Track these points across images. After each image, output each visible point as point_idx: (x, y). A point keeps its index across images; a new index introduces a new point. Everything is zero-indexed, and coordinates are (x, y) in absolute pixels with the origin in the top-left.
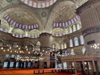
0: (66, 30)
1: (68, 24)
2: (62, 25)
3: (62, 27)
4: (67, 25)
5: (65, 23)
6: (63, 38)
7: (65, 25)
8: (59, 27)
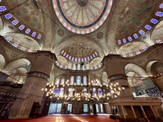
0: (70, 64)
1: (74, 60)
2: (68, 57)
3: (67, 59)
5: (72, 57)
6: (64, 72)
8: (65, 57)
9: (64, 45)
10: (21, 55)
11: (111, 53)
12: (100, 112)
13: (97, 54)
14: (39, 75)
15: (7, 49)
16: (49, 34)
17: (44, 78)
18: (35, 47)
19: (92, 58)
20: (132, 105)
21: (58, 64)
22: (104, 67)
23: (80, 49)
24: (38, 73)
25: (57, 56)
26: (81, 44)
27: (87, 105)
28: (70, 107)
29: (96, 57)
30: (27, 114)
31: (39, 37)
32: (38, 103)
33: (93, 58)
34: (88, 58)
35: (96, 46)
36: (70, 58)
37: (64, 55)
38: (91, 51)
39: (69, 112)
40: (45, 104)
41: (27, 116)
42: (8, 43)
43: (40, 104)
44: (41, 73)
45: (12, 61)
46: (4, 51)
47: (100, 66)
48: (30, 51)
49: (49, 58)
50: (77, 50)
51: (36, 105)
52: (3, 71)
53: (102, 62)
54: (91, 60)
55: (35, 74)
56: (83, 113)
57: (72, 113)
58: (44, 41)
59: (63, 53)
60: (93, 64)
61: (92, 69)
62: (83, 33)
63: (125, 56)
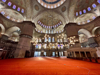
0: (44, 30)
2: (43, 25)
3: (42, 27)
4: (46, 27)
5: (45, 26)
7: (45, 27)
8: (41, 25)
9: (39, 17)
10: (13, 24)
11: (71, 22)
12: (61, 56)
13: (61, 23)
14: (27, 36)
15: (4, 20)
16: (29, 9)
17: (29, 38)
18: (21, 19)
19: (57, 26)
20: (80, 51)
21: (37, 30)
22: (65, 32)
23: (50, 20)
24: (26, 35)
25: (36, 25)
26: (51, 16)
27: (54, 52)
28: (45, 54)
29: (61, 25)
30: (23, 56)
31: (23, 11)
32: (28, 51)
33: (59, 26)
34: (55, 26)
35: (60, 18)
36: (44, 26)
37: (40, 24)
38: (58, 21)
39: (45, 56)
40: (32, 52)
41: (23, 57)
42: (3, 16)
43: (29, 51)
44: (27, 35)
45: (8, 28)
46: (2, 22)
47: (62, 31)
48: (18, 21)
49: (31, 26)
50: (48, 21)
51: (27, 52)
52: (5, 34)
53: (64, 28)
54: (57, 27)
55: (24, 36)
56: (52, 56)
57: (46, 56)
58: (26, 14)
59: (39, 23)
60: (58, 30)
61: (57, 32)
62: (52, 7)
63: (79, 24)
